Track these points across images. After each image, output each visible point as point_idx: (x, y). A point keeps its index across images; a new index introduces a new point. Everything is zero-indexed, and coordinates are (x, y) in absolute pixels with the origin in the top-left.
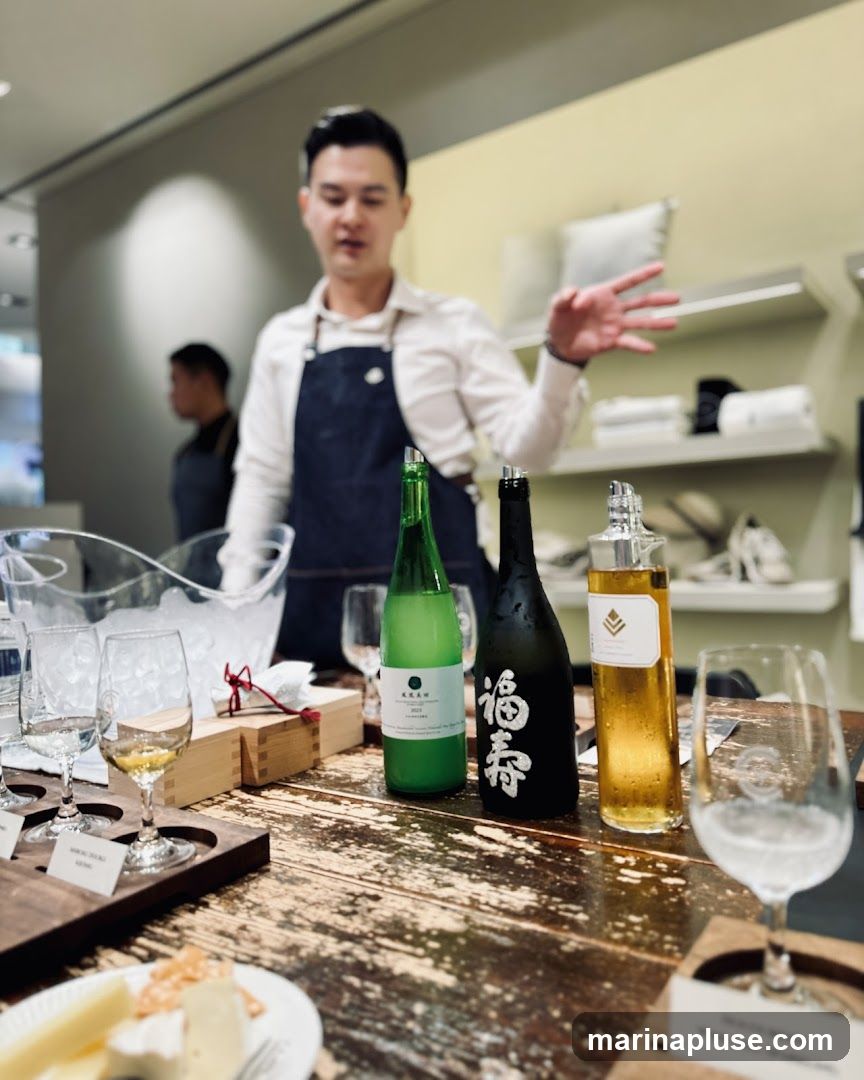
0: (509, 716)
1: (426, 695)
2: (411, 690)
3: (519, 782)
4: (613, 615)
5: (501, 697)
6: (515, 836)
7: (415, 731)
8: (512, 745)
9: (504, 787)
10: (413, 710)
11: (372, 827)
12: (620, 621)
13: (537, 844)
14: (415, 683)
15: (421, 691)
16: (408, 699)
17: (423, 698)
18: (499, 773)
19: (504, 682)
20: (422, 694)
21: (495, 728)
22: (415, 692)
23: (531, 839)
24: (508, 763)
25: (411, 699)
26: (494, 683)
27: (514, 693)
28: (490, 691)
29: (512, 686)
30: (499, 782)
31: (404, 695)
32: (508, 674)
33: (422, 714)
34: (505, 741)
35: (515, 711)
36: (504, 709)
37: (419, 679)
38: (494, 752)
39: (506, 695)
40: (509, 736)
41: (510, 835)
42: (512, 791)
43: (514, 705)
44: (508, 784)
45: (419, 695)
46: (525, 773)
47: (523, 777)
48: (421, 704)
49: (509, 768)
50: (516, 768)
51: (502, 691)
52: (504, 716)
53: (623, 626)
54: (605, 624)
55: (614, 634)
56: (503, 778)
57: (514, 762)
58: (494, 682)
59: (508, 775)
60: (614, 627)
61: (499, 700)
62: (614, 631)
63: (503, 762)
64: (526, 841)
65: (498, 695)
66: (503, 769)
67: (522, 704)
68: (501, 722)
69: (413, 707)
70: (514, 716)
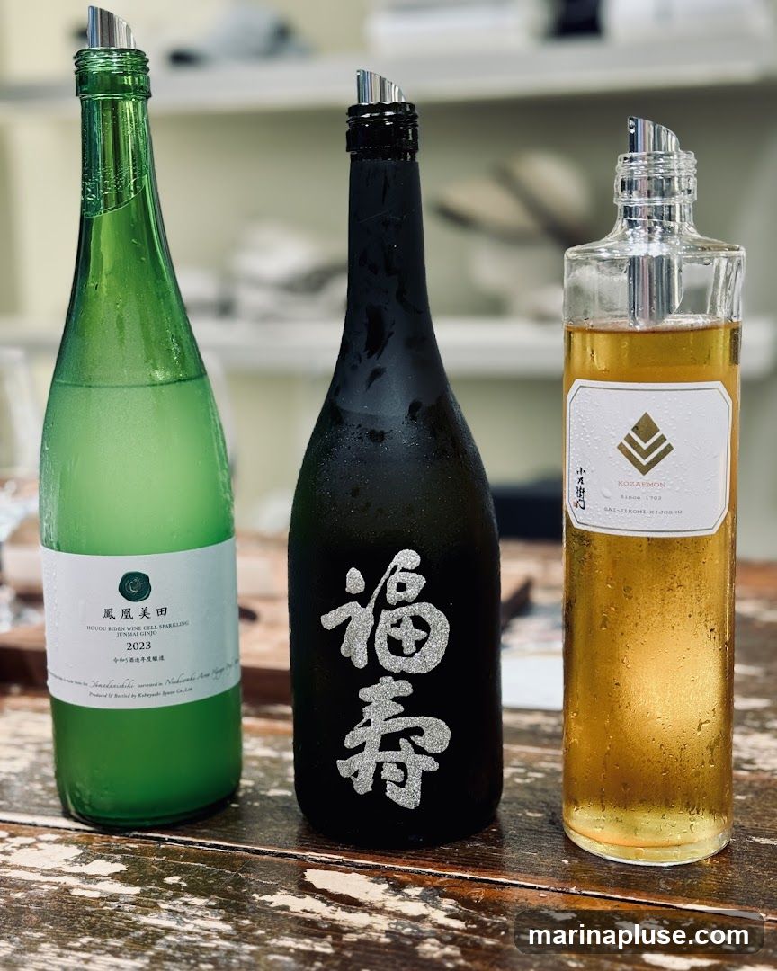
0: (409, 647)
1: (162, 612)
2: (127, 604)
3: (426, 776)
4: (646, 427)
5: (390, 608)
6: (397, 887)
7: (136, 691)
8: (411, 706)
9: (392, 792)
10: (132, 646)
11: (76, 892)
12: (663, 439)
13: (448, 903)
14: (135, 586)
15: (150, 603)
16: (120, 622)
17: (155, 620)
18: (379, 766)
19: (399, 577)
20: (152, 611)
21: (374, 672)
22: (135, 607)
23: (434, 893)
24: (402, 741)
25: (127, 623)
26: (371, 580)
27: (419, 599)
28: (363, 599)
29: (417, 583)
30: (379, 783)
31: (108, 614)
32: (407, 558)
33: (151, 653)
34: (394, 699)
35: (423, 634)
36: (396, 633)
37: (145, 578)
38: (368, 724)
39: (403, 603)
40: (406, 688)
41: (386, 886)
42: (407, 797)
43: (419, 623)
44: (402, 785)
45: (144, 614)
46: (437, 756)
47: (433, 766)
48: (151, 631)
49: (405, 753)
50: (419, 750)
51: (393, 596)
52: (395, 647)
53: (669, 449)
54: (621, 447)
55: (644, 470)
56: (390, 773)
57: (415, 738)
58: (372, 578)
59: (402, 766)
60: (645, 454)
61: (385, 614)
62: (644, 462)
63: (389, 742)
64: (422, 898)
65: (382, 604)
66: (392, 755)
67: (438, 620)
68: (387, 660)
69: (133, 640)
70: (419, 644)
